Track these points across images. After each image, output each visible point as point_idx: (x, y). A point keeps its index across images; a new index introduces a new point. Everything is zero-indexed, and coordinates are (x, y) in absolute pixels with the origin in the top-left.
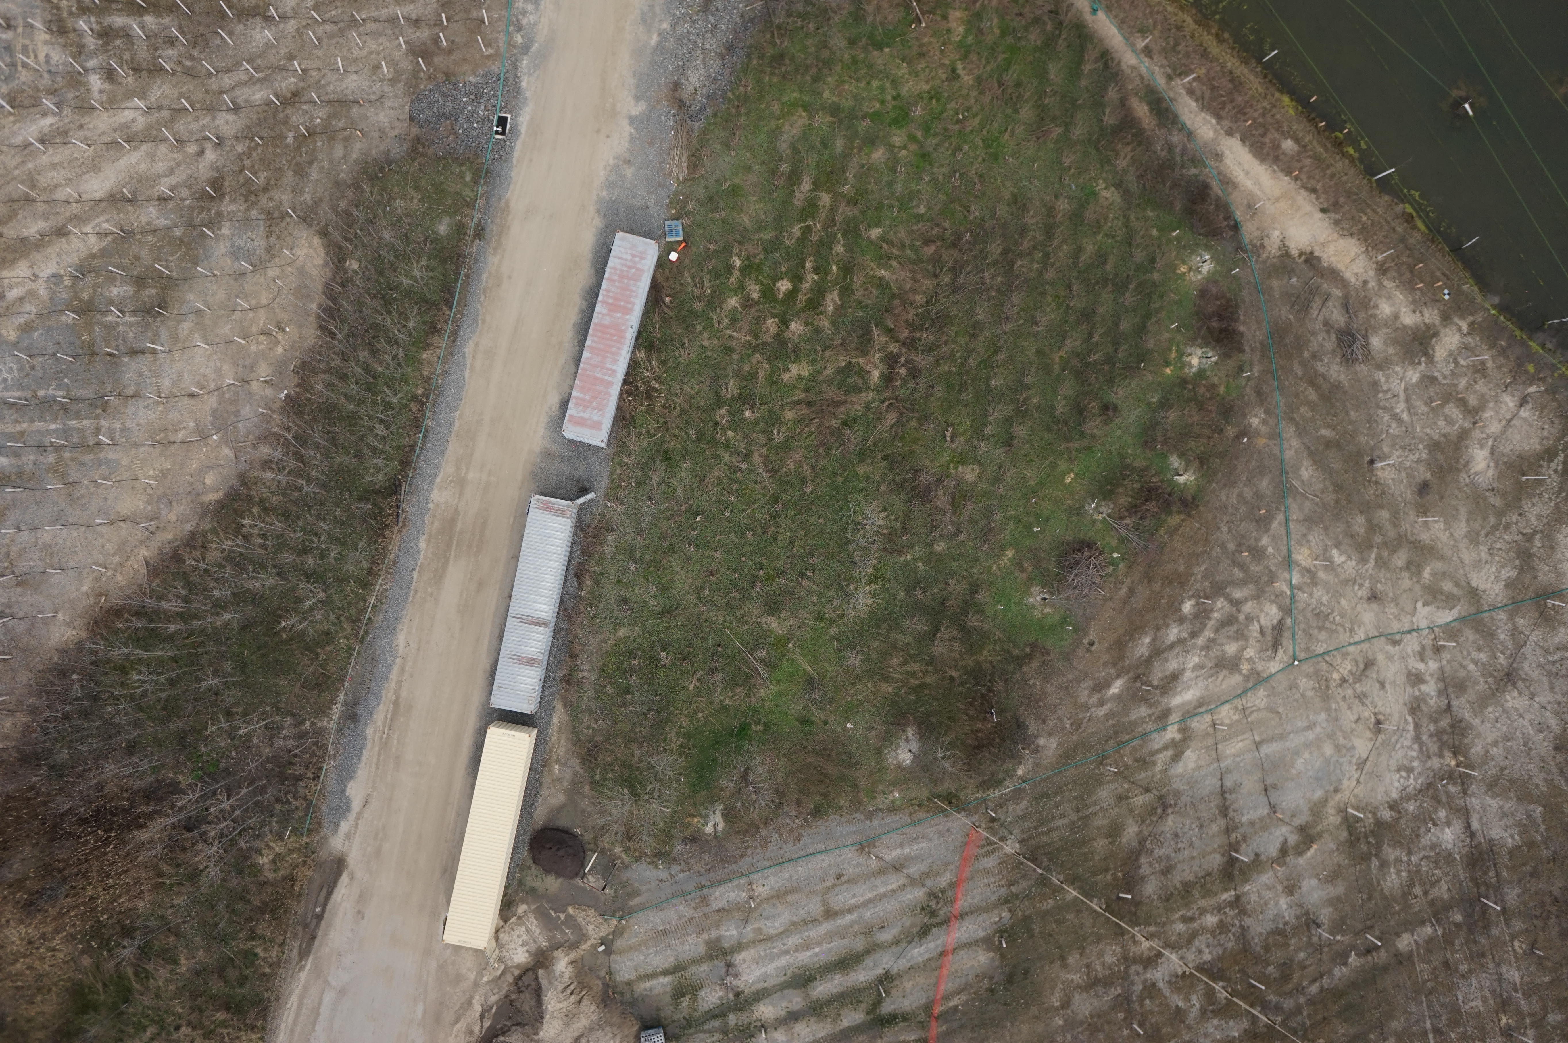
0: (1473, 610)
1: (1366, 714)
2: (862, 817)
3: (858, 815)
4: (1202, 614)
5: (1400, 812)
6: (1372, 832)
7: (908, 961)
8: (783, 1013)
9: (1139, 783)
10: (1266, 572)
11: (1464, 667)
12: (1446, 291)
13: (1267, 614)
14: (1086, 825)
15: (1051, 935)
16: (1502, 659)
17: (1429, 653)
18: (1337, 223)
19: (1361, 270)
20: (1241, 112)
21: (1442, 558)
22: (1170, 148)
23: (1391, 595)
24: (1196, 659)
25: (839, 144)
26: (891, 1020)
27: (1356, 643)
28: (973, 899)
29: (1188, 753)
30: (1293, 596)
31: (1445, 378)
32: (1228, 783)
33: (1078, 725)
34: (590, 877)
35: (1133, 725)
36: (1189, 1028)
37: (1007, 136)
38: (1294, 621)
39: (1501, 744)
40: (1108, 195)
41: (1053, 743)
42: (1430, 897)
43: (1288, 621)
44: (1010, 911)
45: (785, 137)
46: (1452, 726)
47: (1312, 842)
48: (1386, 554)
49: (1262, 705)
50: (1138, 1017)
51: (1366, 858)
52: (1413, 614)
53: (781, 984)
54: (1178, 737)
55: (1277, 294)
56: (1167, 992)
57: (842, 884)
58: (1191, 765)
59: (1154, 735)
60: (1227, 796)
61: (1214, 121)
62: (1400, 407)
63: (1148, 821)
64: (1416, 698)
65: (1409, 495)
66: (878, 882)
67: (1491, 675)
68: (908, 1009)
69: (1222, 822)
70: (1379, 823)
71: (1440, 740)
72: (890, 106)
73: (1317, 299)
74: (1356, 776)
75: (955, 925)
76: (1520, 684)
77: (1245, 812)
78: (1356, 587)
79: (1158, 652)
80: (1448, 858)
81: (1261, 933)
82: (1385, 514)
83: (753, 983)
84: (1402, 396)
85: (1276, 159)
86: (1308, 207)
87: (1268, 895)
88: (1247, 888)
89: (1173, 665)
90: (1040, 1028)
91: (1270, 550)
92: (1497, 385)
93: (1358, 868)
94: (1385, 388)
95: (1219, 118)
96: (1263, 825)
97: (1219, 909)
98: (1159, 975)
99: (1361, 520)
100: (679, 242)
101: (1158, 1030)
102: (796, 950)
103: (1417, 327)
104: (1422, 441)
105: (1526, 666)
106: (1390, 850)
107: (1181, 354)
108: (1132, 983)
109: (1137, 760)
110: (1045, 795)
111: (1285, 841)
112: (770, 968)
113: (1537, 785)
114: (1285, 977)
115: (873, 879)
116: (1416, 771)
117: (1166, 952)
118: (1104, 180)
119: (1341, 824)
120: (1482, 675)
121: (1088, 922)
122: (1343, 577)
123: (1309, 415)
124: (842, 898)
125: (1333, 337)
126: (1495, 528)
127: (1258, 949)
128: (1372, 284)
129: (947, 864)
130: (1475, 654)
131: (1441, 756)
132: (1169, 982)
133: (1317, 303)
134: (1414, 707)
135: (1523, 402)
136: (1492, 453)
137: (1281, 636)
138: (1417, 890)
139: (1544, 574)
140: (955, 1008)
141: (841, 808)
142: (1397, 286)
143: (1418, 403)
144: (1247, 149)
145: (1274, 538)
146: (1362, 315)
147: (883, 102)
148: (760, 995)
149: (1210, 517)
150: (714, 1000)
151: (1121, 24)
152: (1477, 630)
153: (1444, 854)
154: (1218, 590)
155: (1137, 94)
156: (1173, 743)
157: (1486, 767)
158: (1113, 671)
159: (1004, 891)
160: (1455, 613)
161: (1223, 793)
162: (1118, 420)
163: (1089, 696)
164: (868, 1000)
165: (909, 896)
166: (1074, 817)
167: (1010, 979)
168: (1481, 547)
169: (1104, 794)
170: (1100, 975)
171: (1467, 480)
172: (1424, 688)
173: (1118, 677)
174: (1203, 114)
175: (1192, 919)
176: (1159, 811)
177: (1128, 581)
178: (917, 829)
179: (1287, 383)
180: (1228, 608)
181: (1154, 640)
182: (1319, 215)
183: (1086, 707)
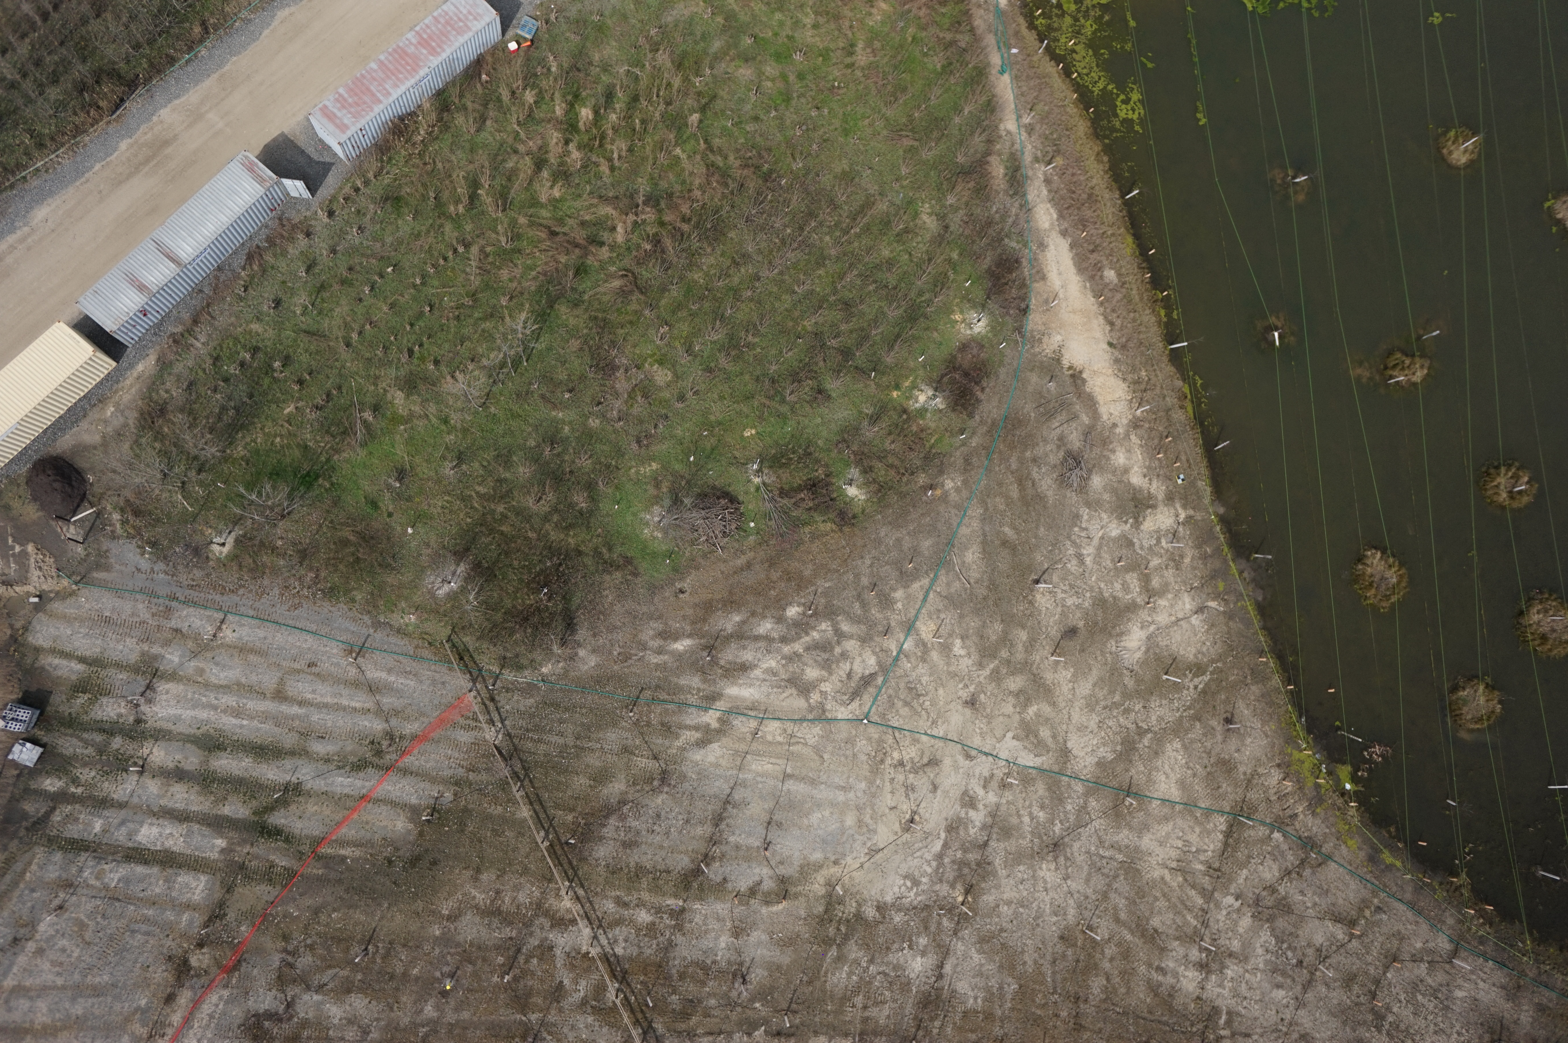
0: (1056, 768)
1: (905, 807)
2: (369, 622)
3: (366, 618)
4: (801, 626)
5: (884, 917)
6: (848, 921)
7: (327, 785)
8: (171, 765)
9: (652, 746)
10: (885, 622)
11: (1019, 816)
12: (1182, 476)
13: (863, 661)
14: (577, 756)
15: (480, 842)
16: (1057, 828)
17: (994, 784)
18: (1117, 361)
19: (1117, 413)
20: (1083, 223)
21: (1054, 704)
22: (1005, 215)
23: (988, 710)
24: (773, 664)
25: (717, 45)
26: (274, 833)
27: (933, 736)
28: (426, 762)
29: (715, 746)
30: (897, 659)
31: (1142, 548)
32: (737, 796)
33: (626, 657)
34: (72, 528)
35: (680, 689)
36: (561, 1010)
37: (866, 122)
38: (885, 682)
39: (1013, 906)
40: (929, 222)
41: (593, 660)
42: (867, 1014)
43: (880, 680)
44: (455, 795)
45: (674, 13)
46: (978, 864)
47: (784, 898)
48: (1005, 671)
49: (812, 741)
50: (517, 971)
51: (828, 942)
52: (999, 741)
53: (189, 736)
54: (715, 725)
55: (1030, 389)
56: (559, 963)
57: (310, 674)
58: (711, 759)
59: (692, 710)
60: (729, 807)
61: (1055, 216)
62: (1088, 551)
63: (638, 787)
64: (959, 819)
65: (1055, 632)
66: (345, 692)
67: (1040, 837)
68: (297, 832)
69: (708, 829)
70: (859, 916)
71: (960, 869)
72: (781, 41)
73: (1064, 413)
74: (862, 860)
75: (392, 776)
76: (1062, 859)
77: (737, 832)
78: (961, 686)
79: (740, 636)
80: (906, 986)
81: (685, 958)
82: (1023, 635)
83: (161, 719)
84: (1096, 542)
85: (1092, 278)
86: (1098, 334)
87: (713, 925)
88: (697, 906)
89: (748, 656)
90: (414, 926)
91: (899, 605)
92: (1184, 583)
93: (815, 947)
94: (1084, 526)
95: (1061, 216)
96: (747, 856)
97: (658, 911)
98: (562, 941)
99: (998, 627)
100: (525, 39)
101: (529, 994)
102: (224, 711)
103: (1141, 490)
104: (1091, 589)
105: (1076, 845)
106: (855, 948)
107: (914, 387)
108: (531, 934)
109: (663, 725)
110: (556, 705)
111: (760, 883)
112: (188, 714)
113: (1025, 963)
114: (685, 1015)
115: (342, 686)
116: (922, 887)
117: (582, 923)
118: (932, 207)
119: (823, 896)
120: (1032, 832)
121: (524, 849)
122: (952, 668)
123: (1002, 507)
124: (301, 687)
125: (1061, 454)
126: (1116, 705)
127: (674, 971)
128: (1120, 430)
129: (423, 714)
130: (1036, 810)
131: (953, 886)
132: (568, 954)
133: (1062, 417)
134: (953, 827)
135: (1200, 610)
136: (1149, 638)
137: (865, 688)
138: (859, 1000)
139: (1137, 771)
140: (343, 859)
141: (353, 600)
142: (1141, 446)
143: (1106, 556)
144: (1071, 255)
145: (908, 597)
146: (1097, 451)
147: (776, 34)
148: (160, 735)
149: (860, 543)
150: (112, 714)
151: (1020, 95)
152: (1049, 789)
153: (903, 980)
154: (830, 613)
155: (1000, 155)
156: (706, 729)
157: (988, 920)
158: (688, 628)
159: (461, 772)
160: (1038, 762)
161: (727, 802)
162: (824, 410)
163: (653, 638)
164: (264, 800)
165: (366, 723)
166: (570, 741)
167: (414, 861)
168: (1094, 716)
169: (612, 737)
170: (504, 908)
171: (1114, 648)
172: (972, 813)
173: (690, 636)
174: (1049, 205)
175: (626, 905)
176: (656, 783)
177: (751, 555)
178: (414, 664)
179: (997, 469)
180: (830, 633)
181: (744, 622)
182: (1106, 346)
183: (644, 647)
